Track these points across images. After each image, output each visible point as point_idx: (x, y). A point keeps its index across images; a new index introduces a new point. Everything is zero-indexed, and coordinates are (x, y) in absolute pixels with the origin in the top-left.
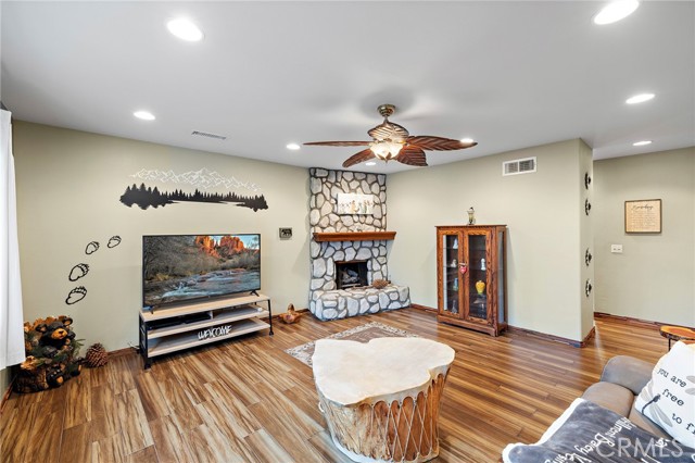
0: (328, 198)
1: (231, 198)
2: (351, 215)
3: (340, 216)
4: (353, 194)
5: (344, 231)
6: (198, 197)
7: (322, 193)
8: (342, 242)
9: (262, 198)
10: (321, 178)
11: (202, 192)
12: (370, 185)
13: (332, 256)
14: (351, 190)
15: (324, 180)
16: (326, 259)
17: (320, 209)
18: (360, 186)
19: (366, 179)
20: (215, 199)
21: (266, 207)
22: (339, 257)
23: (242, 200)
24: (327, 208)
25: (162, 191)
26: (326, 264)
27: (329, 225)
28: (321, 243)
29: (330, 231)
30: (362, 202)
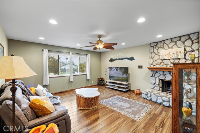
0: (157, 53)
1: (125, 58)
2: (169, 59)
3: (162, 60)
4: (170, 49)
5: (164, 66)
6: (119, 59)
7: (154, 52)
8: (163, 72)
9: (133, 57)
10: (153, 46)
11: (120, 58)
12: (184, 43)
13: (159, 77)
14: (169, 48)
15: (155, 47)
16: (156, 78)
17: (153, 58)
18: (176, 44)
19: (180, 40)
20: (122, 59)
21: (134, 60)
22: (162, 77)
23: (128, 58)
24: (156, 57)
25: (114, 59)
26: (156, 80)
27: (157, 64)
28: (153, 71)
29: (158, 66)
30: (175, 52)
